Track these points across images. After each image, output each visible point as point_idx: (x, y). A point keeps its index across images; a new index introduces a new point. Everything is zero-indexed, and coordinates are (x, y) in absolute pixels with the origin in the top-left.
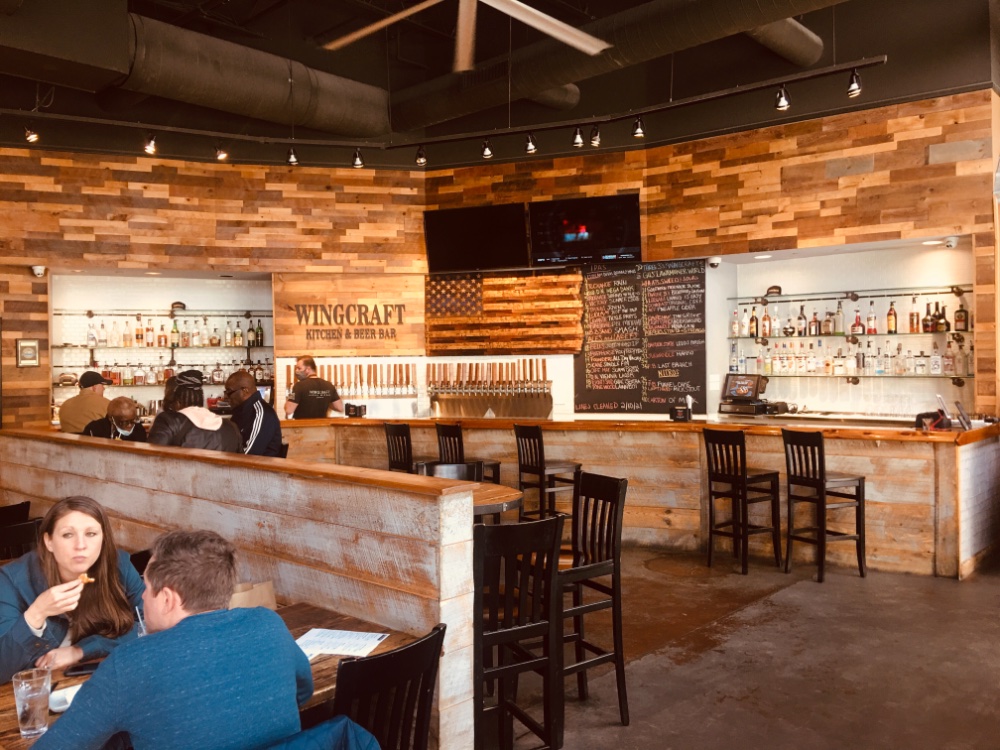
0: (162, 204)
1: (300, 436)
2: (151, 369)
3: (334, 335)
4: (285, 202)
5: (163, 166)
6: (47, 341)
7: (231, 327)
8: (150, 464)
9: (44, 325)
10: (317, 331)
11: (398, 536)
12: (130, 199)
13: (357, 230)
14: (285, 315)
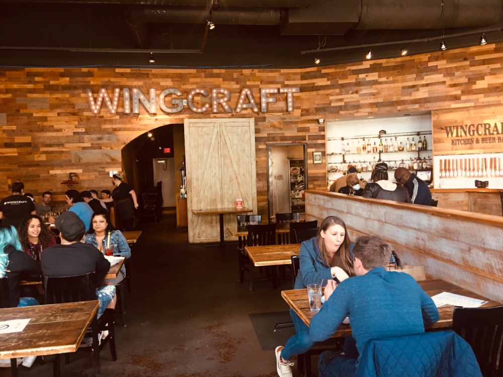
0: (375, 83)
1: (447, 197)
2: (370, 163)
3: (469, 142)
4: (439, 71)
5: (375, 64)
6: (325, 152)
7: (409, 141)
8: (365, 206)
9: (324, 145)
10: (458, 140)
11: (494, 250)
12: (360, 82)
13: (483, 81)
14: (439, 132)
